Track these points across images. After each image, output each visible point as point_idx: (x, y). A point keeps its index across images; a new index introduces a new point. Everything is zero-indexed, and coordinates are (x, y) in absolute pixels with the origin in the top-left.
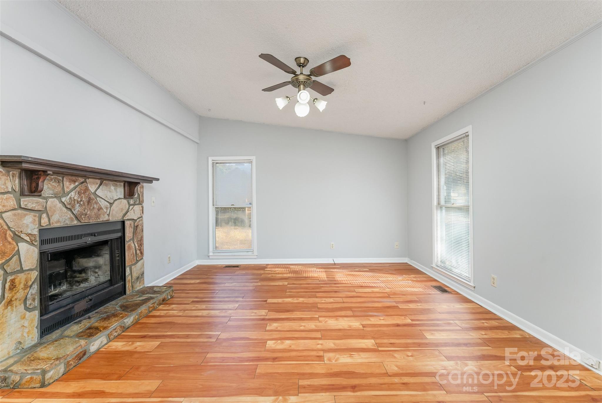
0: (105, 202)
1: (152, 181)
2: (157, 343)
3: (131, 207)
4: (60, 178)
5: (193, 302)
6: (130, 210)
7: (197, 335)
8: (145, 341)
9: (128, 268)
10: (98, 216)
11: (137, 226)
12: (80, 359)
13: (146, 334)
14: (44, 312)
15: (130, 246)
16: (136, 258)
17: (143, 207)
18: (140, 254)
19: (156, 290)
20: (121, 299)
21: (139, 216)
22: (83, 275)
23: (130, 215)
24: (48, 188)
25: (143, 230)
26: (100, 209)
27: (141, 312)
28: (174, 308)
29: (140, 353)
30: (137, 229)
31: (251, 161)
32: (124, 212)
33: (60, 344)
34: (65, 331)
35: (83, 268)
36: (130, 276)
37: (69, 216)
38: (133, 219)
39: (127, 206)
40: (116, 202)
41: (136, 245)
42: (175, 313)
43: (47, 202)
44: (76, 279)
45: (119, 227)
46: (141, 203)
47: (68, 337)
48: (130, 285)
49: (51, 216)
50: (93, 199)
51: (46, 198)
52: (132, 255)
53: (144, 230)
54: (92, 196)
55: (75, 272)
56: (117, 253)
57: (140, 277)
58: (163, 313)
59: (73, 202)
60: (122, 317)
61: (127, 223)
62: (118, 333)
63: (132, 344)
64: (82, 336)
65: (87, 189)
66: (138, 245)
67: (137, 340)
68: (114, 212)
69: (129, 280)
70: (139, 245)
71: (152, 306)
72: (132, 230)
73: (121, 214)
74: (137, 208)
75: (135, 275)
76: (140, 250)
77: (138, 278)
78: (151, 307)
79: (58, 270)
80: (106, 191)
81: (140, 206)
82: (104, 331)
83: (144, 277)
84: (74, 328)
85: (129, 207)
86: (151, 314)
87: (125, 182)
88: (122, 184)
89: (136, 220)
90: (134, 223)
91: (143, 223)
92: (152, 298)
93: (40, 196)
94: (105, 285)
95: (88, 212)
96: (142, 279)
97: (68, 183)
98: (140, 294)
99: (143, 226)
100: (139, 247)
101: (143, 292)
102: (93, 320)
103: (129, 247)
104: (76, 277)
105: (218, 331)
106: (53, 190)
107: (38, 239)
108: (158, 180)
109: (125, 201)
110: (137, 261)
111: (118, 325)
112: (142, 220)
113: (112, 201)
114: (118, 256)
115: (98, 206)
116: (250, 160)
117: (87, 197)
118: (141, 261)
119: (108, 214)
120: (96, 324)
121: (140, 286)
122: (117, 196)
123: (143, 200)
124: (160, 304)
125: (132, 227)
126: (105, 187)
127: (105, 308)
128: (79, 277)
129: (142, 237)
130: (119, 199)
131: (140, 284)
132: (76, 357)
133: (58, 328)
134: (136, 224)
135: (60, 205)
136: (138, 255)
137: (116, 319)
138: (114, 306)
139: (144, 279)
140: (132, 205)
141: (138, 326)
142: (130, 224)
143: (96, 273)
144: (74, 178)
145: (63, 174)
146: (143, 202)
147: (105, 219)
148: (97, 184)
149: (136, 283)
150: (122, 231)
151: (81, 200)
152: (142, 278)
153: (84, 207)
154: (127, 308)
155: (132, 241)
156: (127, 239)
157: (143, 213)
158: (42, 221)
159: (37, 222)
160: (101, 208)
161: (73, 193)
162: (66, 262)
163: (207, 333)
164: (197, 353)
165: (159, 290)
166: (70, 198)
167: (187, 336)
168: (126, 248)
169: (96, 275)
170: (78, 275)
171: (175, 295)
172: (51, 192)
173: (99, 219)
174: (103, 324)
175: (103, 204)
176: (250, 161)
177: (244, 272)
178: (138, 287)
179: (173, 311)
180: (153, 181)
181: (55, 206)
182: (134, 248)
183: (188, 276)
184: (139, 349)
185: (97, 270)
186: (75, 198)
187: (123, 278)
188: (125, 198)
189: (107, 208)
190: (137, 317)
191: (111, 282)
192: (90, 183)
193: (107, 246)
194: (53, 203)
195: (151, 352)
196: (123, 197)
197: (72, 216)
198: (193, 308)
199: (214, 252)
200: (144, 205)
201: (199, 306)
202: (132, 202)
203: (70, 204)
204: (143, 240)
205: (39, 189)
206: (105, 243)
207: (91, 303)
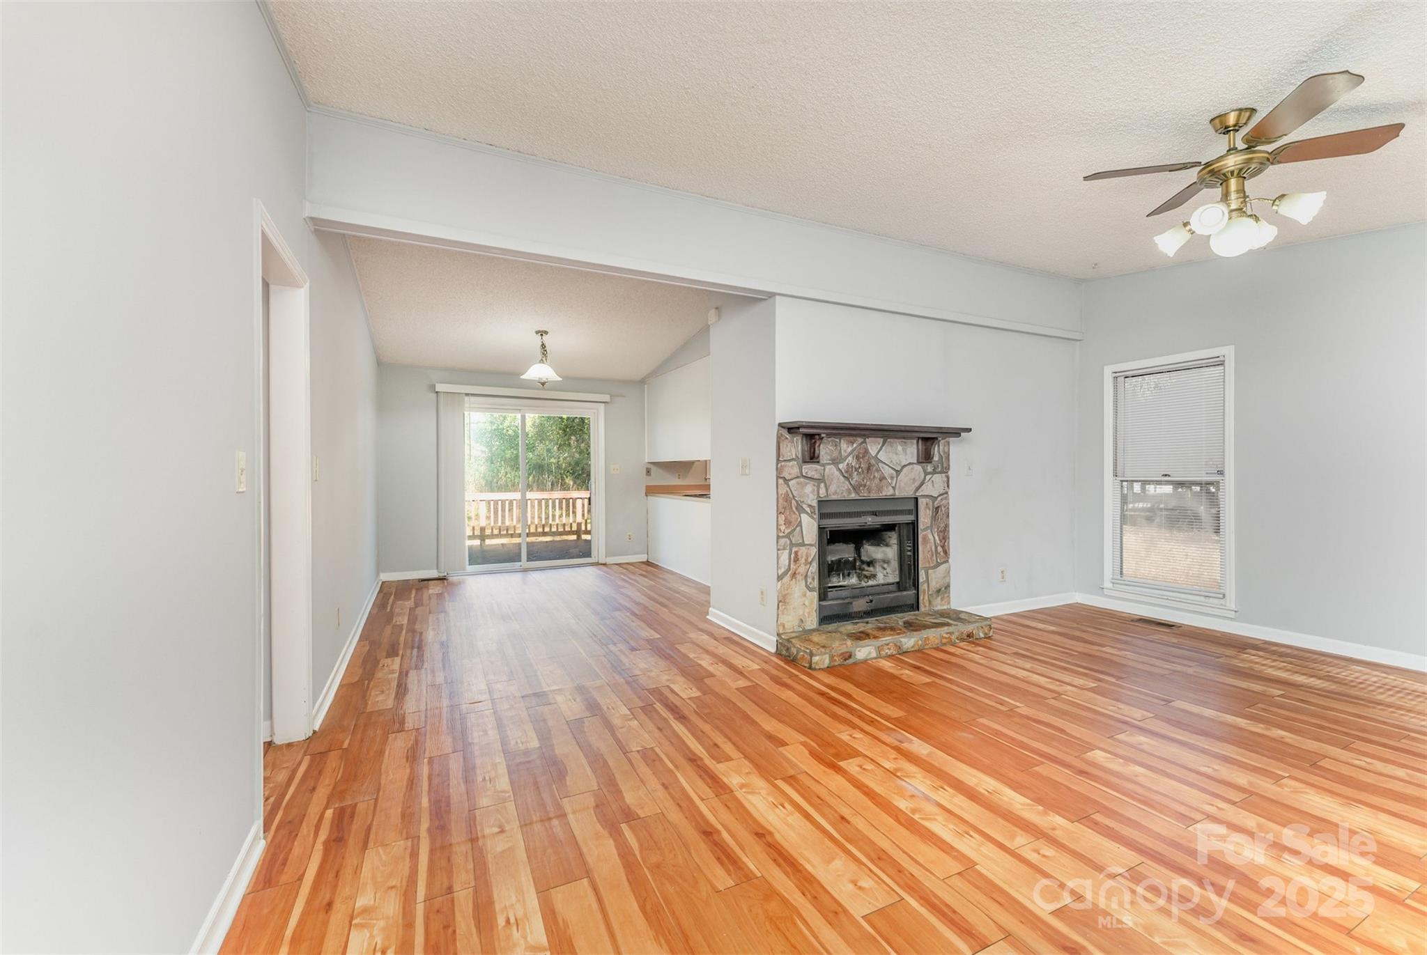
0: (890, 469)
1: (960, 434)
2: (928, 680)
3: (928, 477)
4: (838, 440)
5: (1016, 654)
6: (926, 481)
7: (984, 693)
8: (915, 672)
9: (923, 571)
10: (880, 489)
11: (937, 508)
12: (845, 660)
13: (923, 666)
14: (822, 597)
15: (928, 538)
16: (937, 559)
17: (948, 478)
18: (942, 553)
19: (963, 617)
20: (910, 615)
21: (942, 491)
22: (871, 569)
23: (926, 490)
24: (826, 453)
25: (948, 516)
26: (882, 478)
27: (927, 638)
28: (980, 653)
29: (903, 680)
30: (940, 512)
31: (1222, 358)
32: (917, 484)
33: (831, 636)
34: (841, 626)
35: (871, 559)
36: (926, 585)
37: (846, 487)
38: (931, 496)
39: (923, 476)
40: (905, 470)
41: (937, 538)
42: (977, 657)
43: (824, 470)
44: (864, 572)
45: (911, 506)
46: (945, 470)
47: (841, 633)
48: (926, 598)
49: (829, 486)
50: (874, 465)
51: (824, 465)
52: (930, 553)
53: (950, 515)
54: (873, 462)
55: (863, 562)
56: (908, 546)
57: (944, 590)
58: (958, 651)
59: (850, 469)
60: (898, 634)
61: (922, 502)
62: (891, 651)
63: (900, 669)
64: (851, 637)
65: (866, 451)
66: (939, 538)
67: (910, 668)
68: (902, 484)
69: (925, 590)
70: (941, 538)
71: (947, 636)
72: (929, 513)
73: (913, 487)
74: (938, 478)
75: (934, 584)
76: (943, 547)
77: (939, 591)
78: (946, 638)
79: (847, 556)
80: (891, 454)
81: (943, 475)
82: (873, 640)
83: (949, 593)
84: (849, 627)
85: (925, 477)
86: (944, 648)
87: (919, 438)
88: (915, 441)
89: (936, 498)
90: (933, 503)
91: (948, 503)
92: (948, 625)
93: (818, 462)
94: (891, 588)
95: (868, 483)
96: (946, 595)
97: (845, 446)
98: (938, 616)
99: (948, 508)
100: (941, 541)
101: (943, 614)
102: (869, 626)
103: (925, 538)
104: (863, 570)
105: (1020, 703)
106: (831, 455)
107: (817, 512)
108: (969, 430)
109: (919, 468)
110: (938, 565)
111: (892, 641)
112: (947, 498)
113: (898, 468)
114: (910, 551)
115: (880, 476)
116: (1218, 357)
117: (866, 462)
118: (945, 566)
119: (893, 487)
120: (870, 631)
121: (943, 605)
122: (906, 459)
123: (949, 465)
124: (962, 640)
125: (929, 509)
126: (889, 447)
127: (887, 618)
128: (867, 571)
129: (947, 526)
130: (910, 464)
131: (943, 602)
132: (842, 654)
133: (836, 622)
134: (936, 504)
135: (837, 473)
136: (939, 554)
137: (892, 633)
138: (898, 619)
139: (949, 596)
140: (929, 473)
141: (919, 655)
142: (927, 504)
143: (884, 569)
144: (852, 439)
145: (840, 436)
146: (949, 469)
147: (889, 494)
148: (879, 444)
149: (936, 598)
150: (914, 512)
151: (859, 467)
152: (946, 592)
153: (863, 476)
154: (911, 626)
155: (929, 531)
156: (921, 526)
157: (948, 486)
158: (821, 492)
159: (816, 493)
160: (885, 478)
161: (850, 458)
162: (855, 548)
163: (1001, 697)
164: (968, 710)
165: (967, 618)
166: (848, 464)
167: (971, 690)
168: (920, 540)
169: (885, 572)
170: (866, 568)
171: (994, 635)
172: (829, 457)
173: (881, 493)
174: (875, 633)
175: (887, 471)
176: (1217, 359)
177: (1175, 640)
178: (939, 606)
179: (975, 655)
180: (962, 434)
181: (832, 475)
182: (932, 541)
183: (1040, 616)
184: (904, 677)
185: (885, 566)
186: (853, 464)
187: (916, 585)
188: (919, 462)
189: (892, 478)
190: (920, 642)
191: (900, 586)
192: (870, 443)
193: (894, 533)
194: (831, 470)
195: (913, 684)
196: (916, 462)
197: (850, 487)
198: (1009, 662)
199: (1114, 581)
200: (950, 473)
201: (1020, 662)
202: (929, 468)
203: (846, 472)
204: (949, 531)
205: (816, 455)
206: (891, 527)
207: (872, 606)
